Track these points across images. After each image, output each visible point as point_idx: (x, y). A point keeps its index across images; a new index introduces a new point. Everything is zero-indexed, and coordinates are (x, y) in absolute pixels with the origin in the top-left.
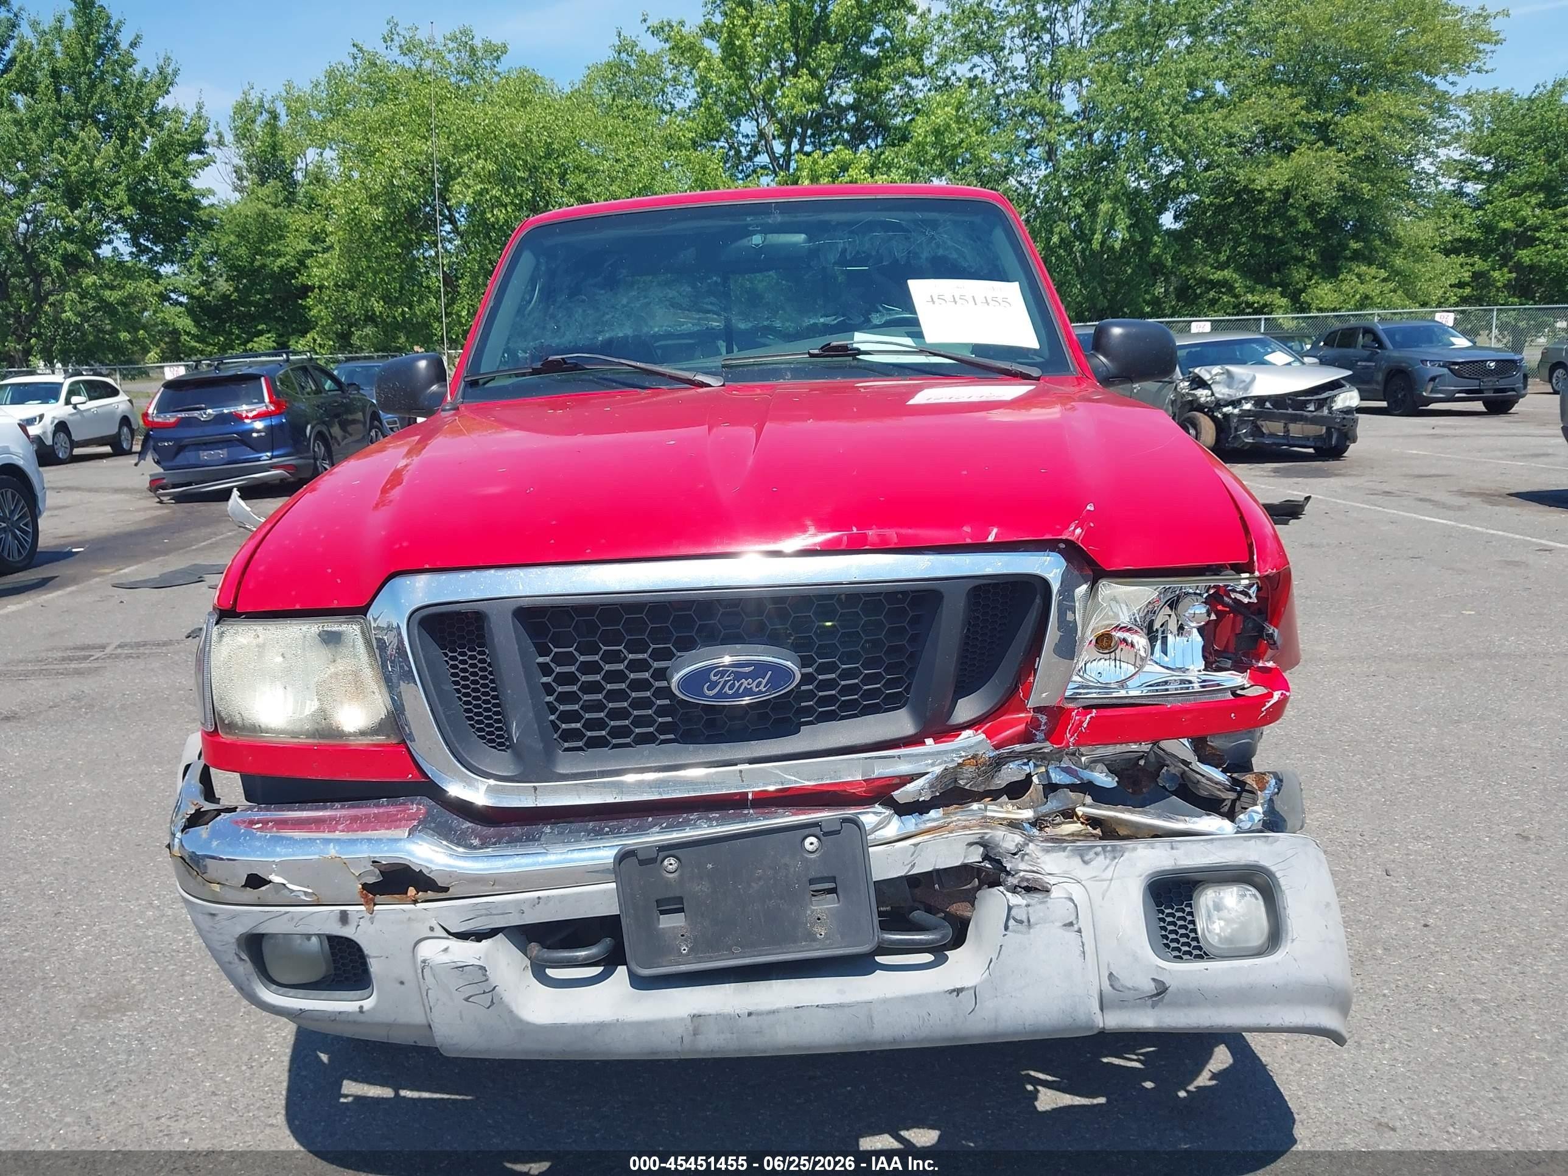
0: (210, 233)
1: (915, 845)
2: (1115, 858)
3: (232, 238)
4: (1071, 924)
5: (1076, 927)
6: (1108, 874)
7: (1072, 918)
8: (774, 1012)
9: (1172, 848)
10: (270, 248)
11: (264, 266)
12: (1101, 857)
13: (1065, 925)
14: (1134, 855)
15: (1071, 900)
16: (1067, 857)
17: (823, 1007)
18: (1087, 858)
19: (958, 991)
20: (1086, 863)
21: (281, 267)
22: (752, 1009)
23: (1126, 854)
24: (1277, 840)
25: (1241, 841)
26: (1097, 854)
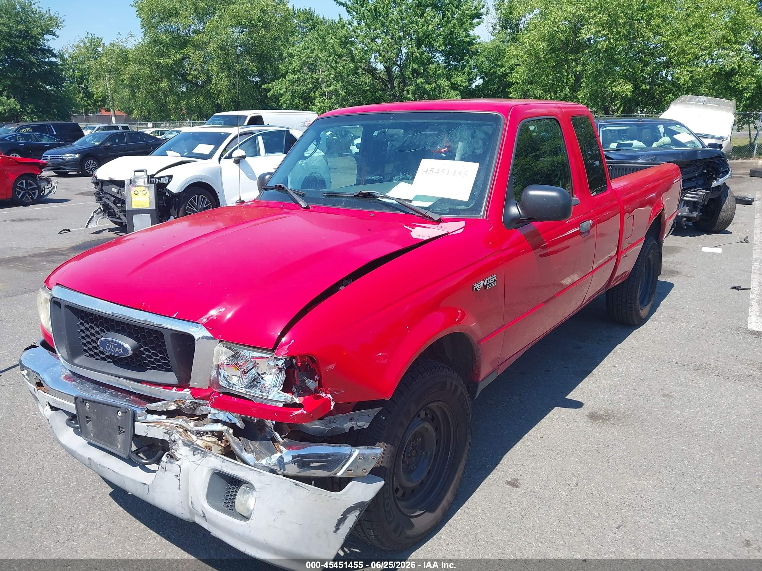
0: (475, 57)
1: (148, 426)
2: (203, 457)
3: (483, 59)
4: (177, 476)
5: (178, 478)
6: (199, 462)
7: (178, 474)
8: (104, 467)
9: (223, 462)
10: (499, 63)
11: (495, 72)
12: (199, 455)
13: (176, 475)
14: (210, 459)
15: (180, 467)
16: (189, 450)
17: (114, 471)
18: (195, 453)
19: (144, 484)
20: (194, 455)
21: (502, 72)
22: (100, 463)
23: (207, 457)
24: (264, 475)
25: (248, 470)
26: (198, 453)
